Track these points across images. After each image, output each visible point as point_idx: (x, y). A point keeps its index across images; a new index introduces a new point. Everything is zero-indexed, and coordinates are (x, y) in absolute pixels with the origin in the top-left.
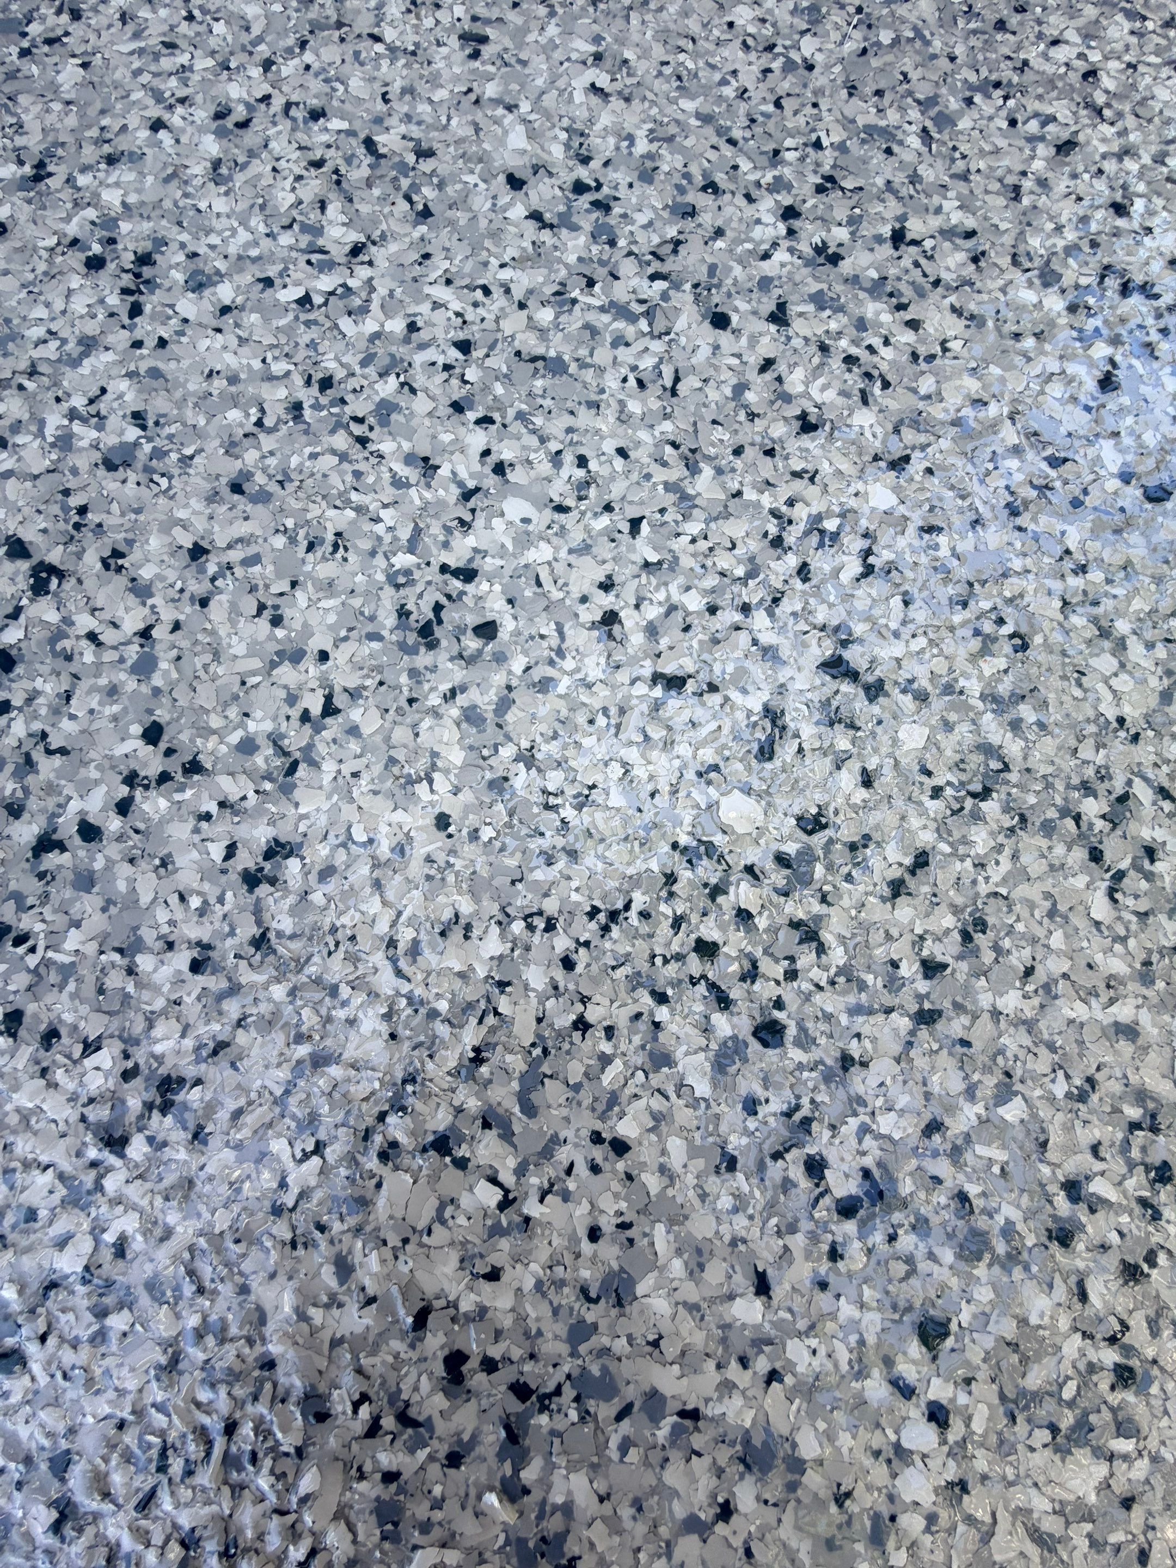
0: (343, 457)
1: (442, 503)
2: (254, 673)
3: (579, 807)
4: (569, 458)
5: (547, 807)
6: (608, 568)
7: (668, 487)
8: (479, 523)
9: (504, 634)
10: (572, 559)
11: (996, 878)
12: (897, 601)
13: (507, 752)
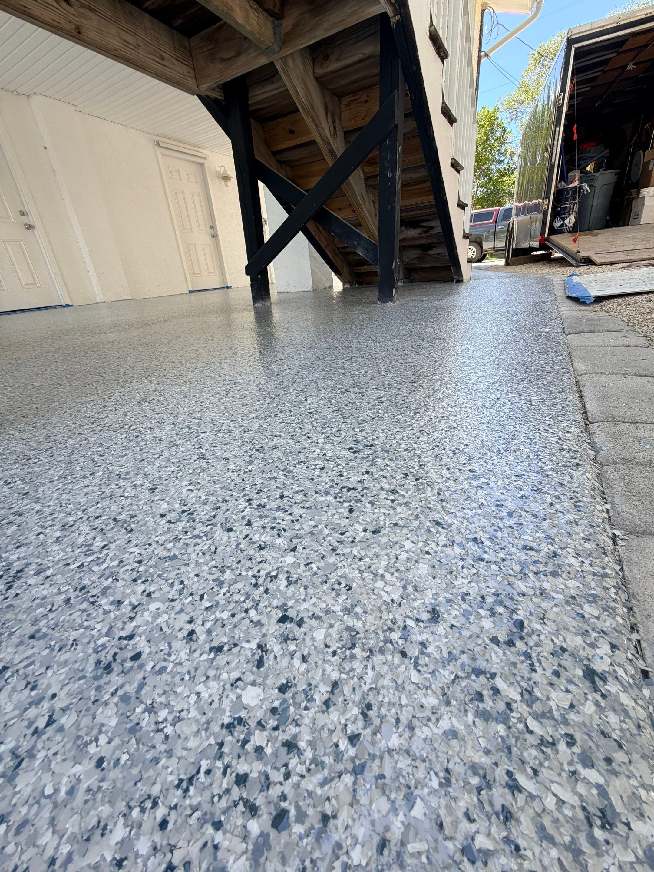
0: (84, 611)
1: (124, 614)
2: (13, 719)
3: (173, 725)
4: (177, 583)
5: (158, 731)
6: (191, 615)
7: (214, 580)
8: (139, 615)
9: (144, 656)
10: (176, 616)
13: (139, 710)
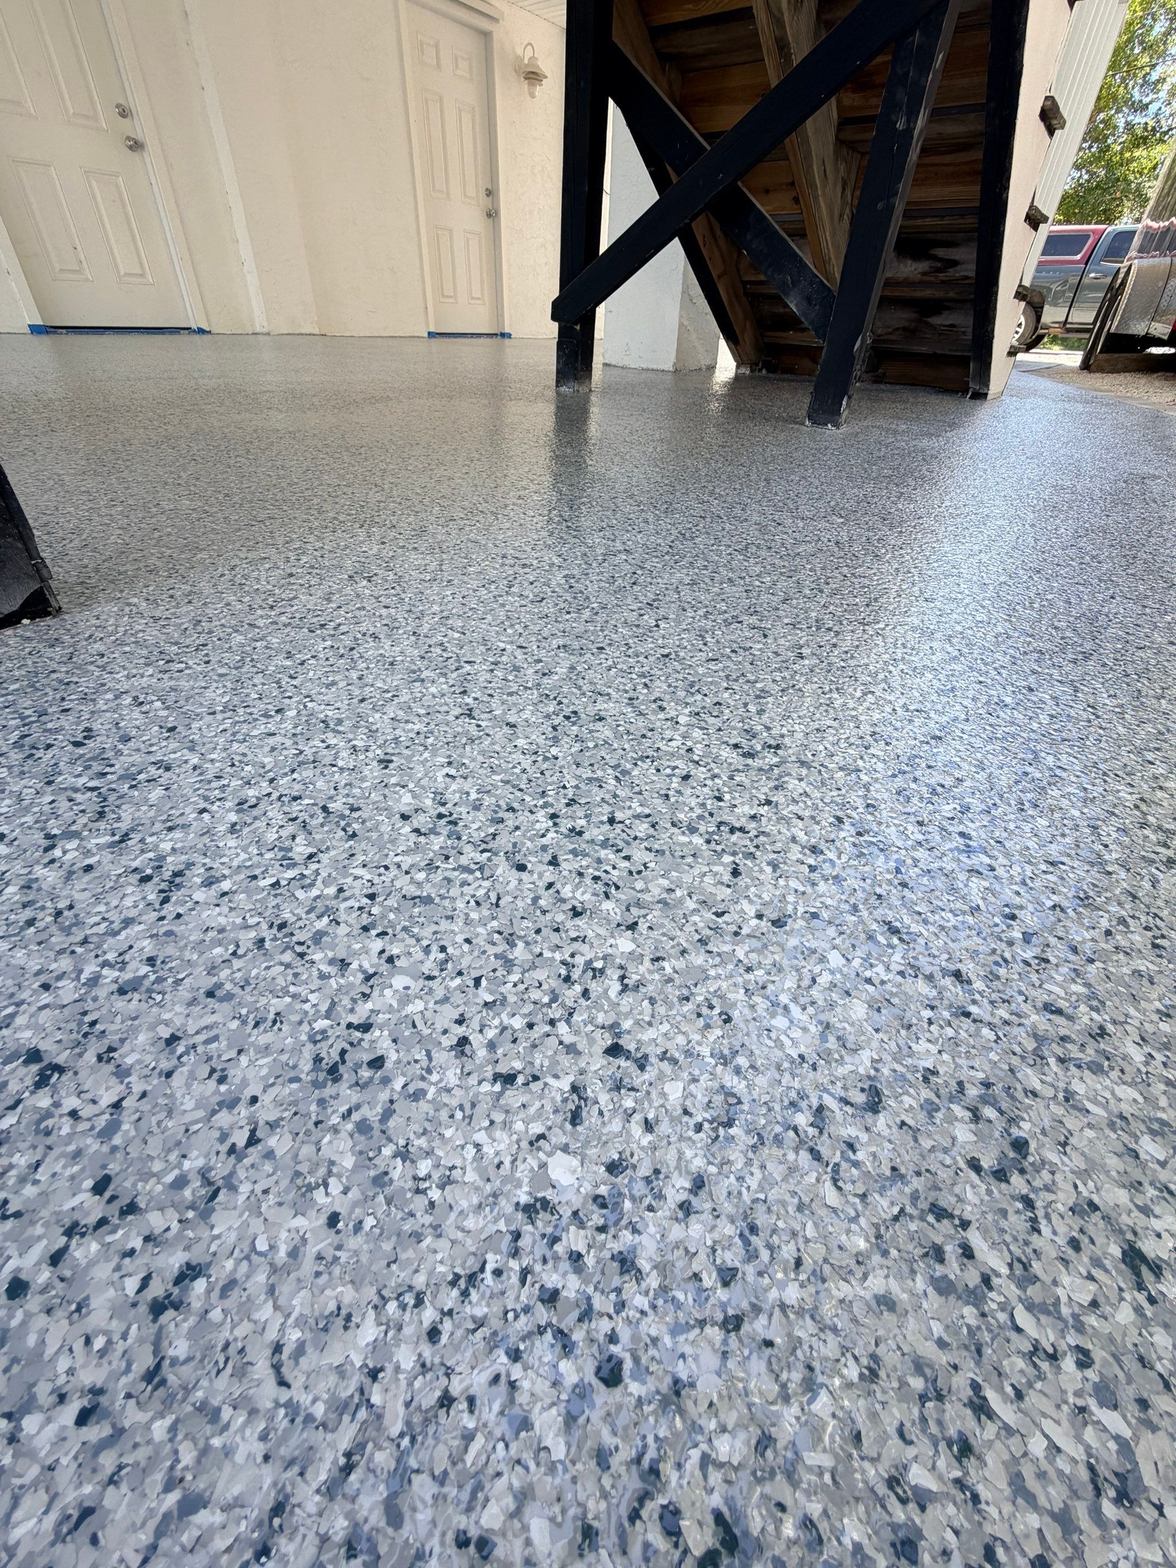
0: (288, 966)
1: (351, 985)
2: (197, 1122)
3: (442, 1187)
4: (434, 948)
5: (418, 1191)
6: (461, 1010)
7: (497, 956)
8: (376, 993)
9: (389, 1064)
10: (437, 1007)
11: (754, 1186)
12: (646, 1003)
13: (387, 1151)
